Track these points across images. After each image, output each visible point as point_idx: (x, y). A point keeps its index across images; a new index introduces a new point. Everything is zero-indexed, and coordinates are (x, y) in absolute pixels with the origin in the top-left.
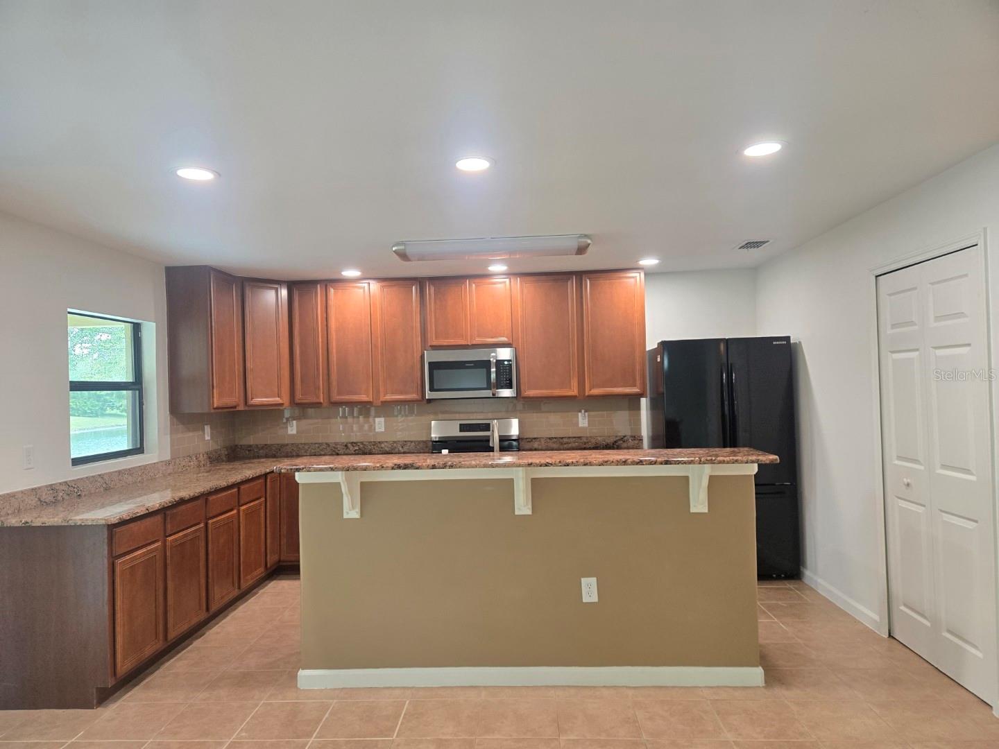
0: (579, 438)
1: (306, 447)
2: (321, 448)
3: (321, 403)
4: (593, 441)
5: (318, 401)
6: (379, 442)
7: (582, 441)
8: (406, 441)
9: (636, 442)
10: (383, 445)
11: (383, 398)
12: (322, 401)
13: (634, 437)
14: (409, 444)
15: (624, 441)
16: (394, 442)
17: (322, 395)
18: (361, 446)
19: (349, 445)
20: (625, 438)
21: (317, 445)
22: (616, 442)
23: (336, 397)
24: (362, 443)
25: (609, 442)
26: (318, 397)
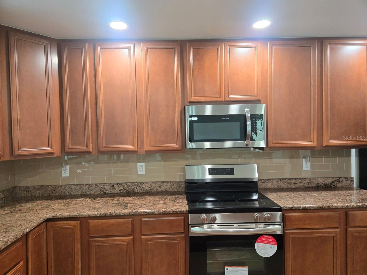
0: (304, 179)
1: (78, 188)
2: (91, 188)
3: (90, 152)
4: (315, 182)
5: (87, 150)
6: (141, 183)
7: (306, 182)
8: (163, 182)
9: (349, 182)
10: (144, 186)
11: (146, 148)
12: (91, 150)
13: (347, 178)
14: (165, 184)
15: (339, 182)
16: (154, 183)
17: (91, 145)
18: (125, 186)
19: (115, 186)
20: (340, 179)
21: (87, 186)
22: (333, 182)
23: (104, 147)
24: (126, 183)
25: (327, 182)
26: (87, 146)
